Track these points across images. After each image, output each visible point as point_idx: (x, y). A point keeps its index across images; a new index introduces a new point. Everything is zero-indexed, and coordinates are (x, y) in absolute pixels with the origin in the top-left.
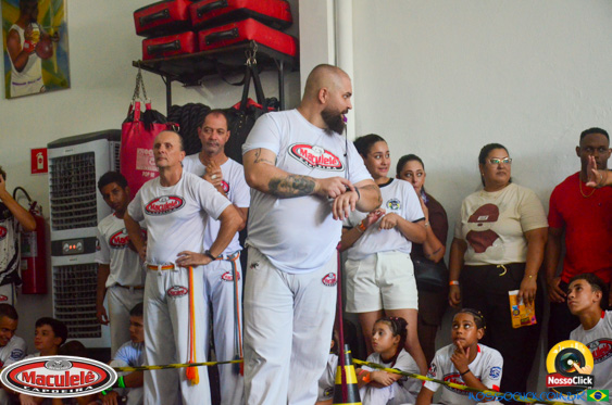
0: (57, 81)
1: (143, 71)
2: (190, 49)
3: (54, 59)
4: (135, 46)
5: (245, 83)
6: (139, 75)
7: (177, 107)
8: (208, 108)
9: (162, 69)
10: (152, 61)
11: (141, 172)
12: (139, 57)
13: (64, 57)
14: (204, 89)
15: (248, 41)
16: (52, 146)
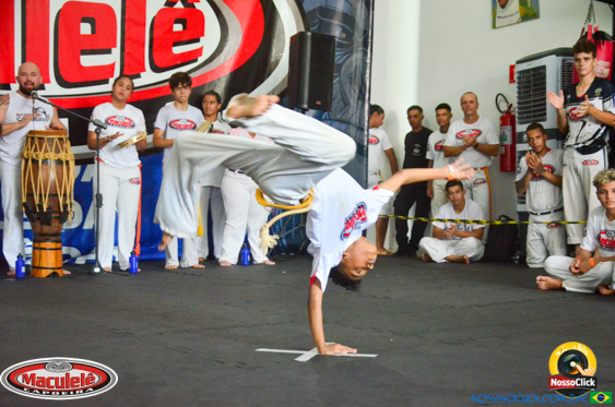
0: (530, 14)
1: (594, 2)
6: (592, 5)
16: (518, 62)
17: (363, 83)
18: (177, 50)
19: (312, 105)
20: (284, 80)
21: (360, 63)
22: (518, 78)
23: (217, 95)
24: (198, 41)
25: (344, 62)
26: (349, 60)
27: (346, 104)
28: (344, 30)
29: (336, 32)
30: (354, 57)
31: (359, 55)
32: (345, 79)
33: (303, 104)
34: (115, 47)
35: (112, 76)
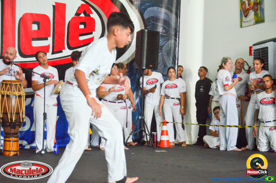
0: (260, 20)
3: (259, 12)
13: (262, 10)
16: (254, 45)
17: (175, 56)
18: (81, 38)
19: (147, 67)
20: (133, 54)
21: (173, 45)
22: (254, 53)
24: (92, 33)
25: (164, 45)
26: (166, 45)
27: (165, 66)
28: (164, 28)
29: (160, 29)
30: (170, 42)
31: (173, 41)
32: (164, 53)
33: (143, 66)
34: (50, 36)
35: (48, 52)
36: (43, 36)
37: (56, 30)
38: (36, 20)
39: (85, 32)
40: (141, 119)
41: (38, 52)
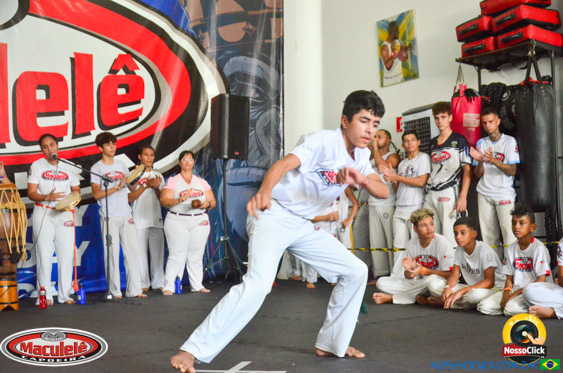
0: (411, 75)
1: (463, 65)
2: (492, 48)
3: (409, 61)
4: (457, 48)
5: (528, 68)
6: (460, 67)
7: (485, 86)
8: (505, 85)
9: (475, 62)
10: (468, 58)
11: (466, 128)
12: (460, 56)
13: (415, 59)
14: (503, 73)
15: (529, 40)
16: (404, 114)
17: (278, 135)
19: (231, 156)
20: (207, 136)
21: (273, 118)
23: (151, 148)
24: (139, 102)
25: (258, 117)
26: (261, 118)
27: (262, 153)
28: (257, 91)
29: (251, 93)
30: (267, 113)
31: (273, 111)
32: (260, 131)
33: (223, 154)
34: (67, 109)
35: (66, 134)
36: (56, 110)
37: (77, 98)
38: (45, 83)
39: (128, 100)
40: (224, 241)
41: (44, 137)
